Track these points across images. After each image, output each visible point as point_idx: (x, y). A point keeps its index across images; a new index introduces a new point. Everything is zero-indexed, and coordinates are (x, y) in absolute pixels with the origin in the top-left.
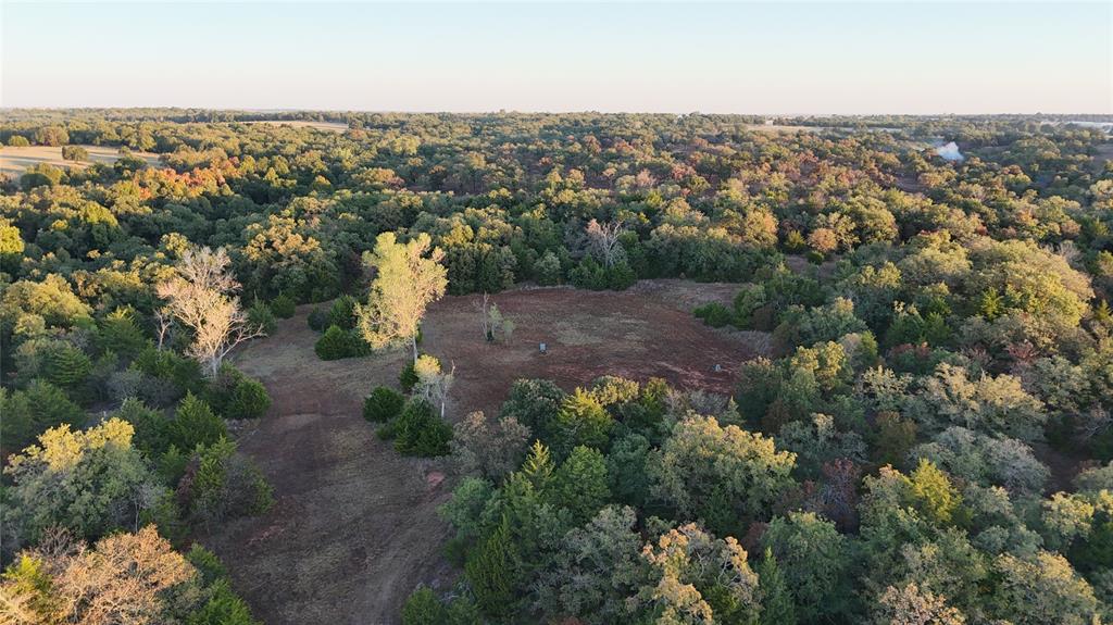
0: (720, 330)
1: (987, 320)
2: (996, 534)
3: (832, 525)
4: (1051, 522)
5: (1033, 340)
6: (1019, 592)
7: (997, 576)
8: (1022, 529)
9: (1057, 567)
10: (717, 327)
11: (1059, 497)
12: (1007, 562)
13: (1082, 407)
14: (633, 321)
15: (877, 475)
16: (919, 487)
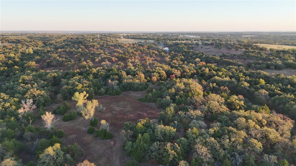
0: (144, 103)
1: (190, 98)
2: (204, 136)
3: (186, 139)
4: (210, 133)
5: (198, 102)
6: (209, 143)
7: (206, 141)
8: (207, 134)
9: (213, 139)
10: (143, 102)
11: (210, 129)
12: (207, 139)
13: (207, 113)
14: (126, 103)
15: (188, 130)
16: (194, 131)
